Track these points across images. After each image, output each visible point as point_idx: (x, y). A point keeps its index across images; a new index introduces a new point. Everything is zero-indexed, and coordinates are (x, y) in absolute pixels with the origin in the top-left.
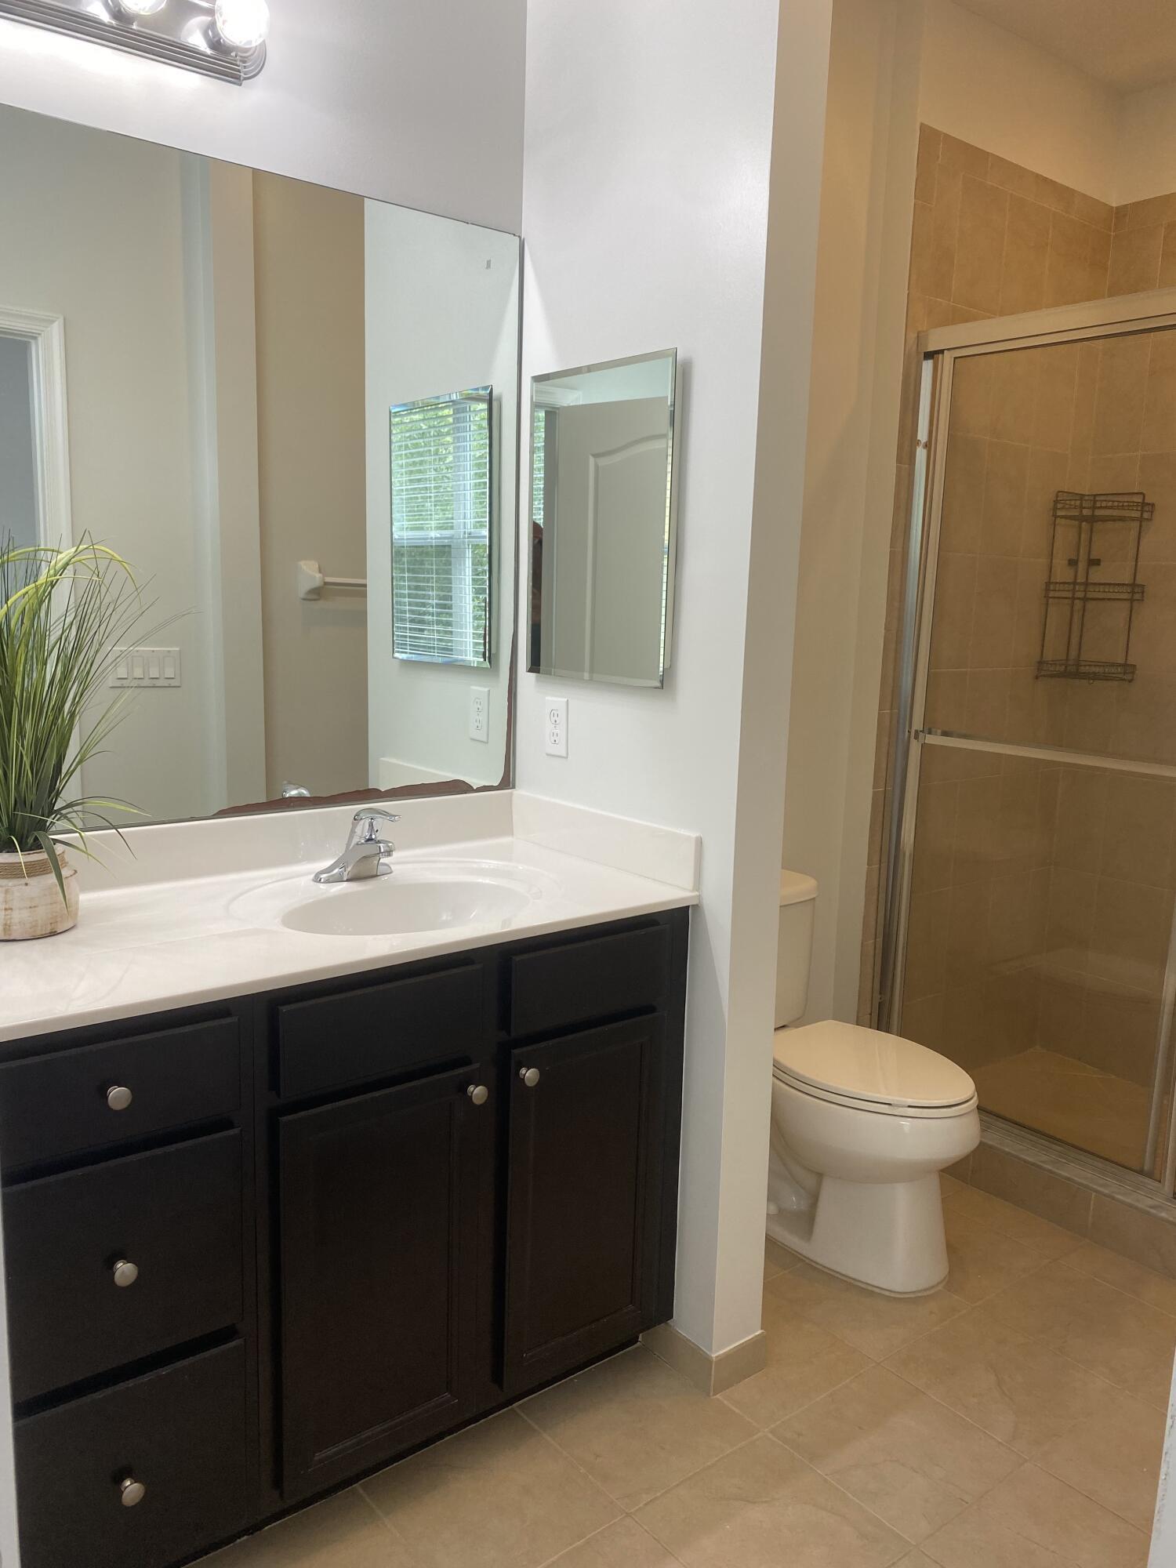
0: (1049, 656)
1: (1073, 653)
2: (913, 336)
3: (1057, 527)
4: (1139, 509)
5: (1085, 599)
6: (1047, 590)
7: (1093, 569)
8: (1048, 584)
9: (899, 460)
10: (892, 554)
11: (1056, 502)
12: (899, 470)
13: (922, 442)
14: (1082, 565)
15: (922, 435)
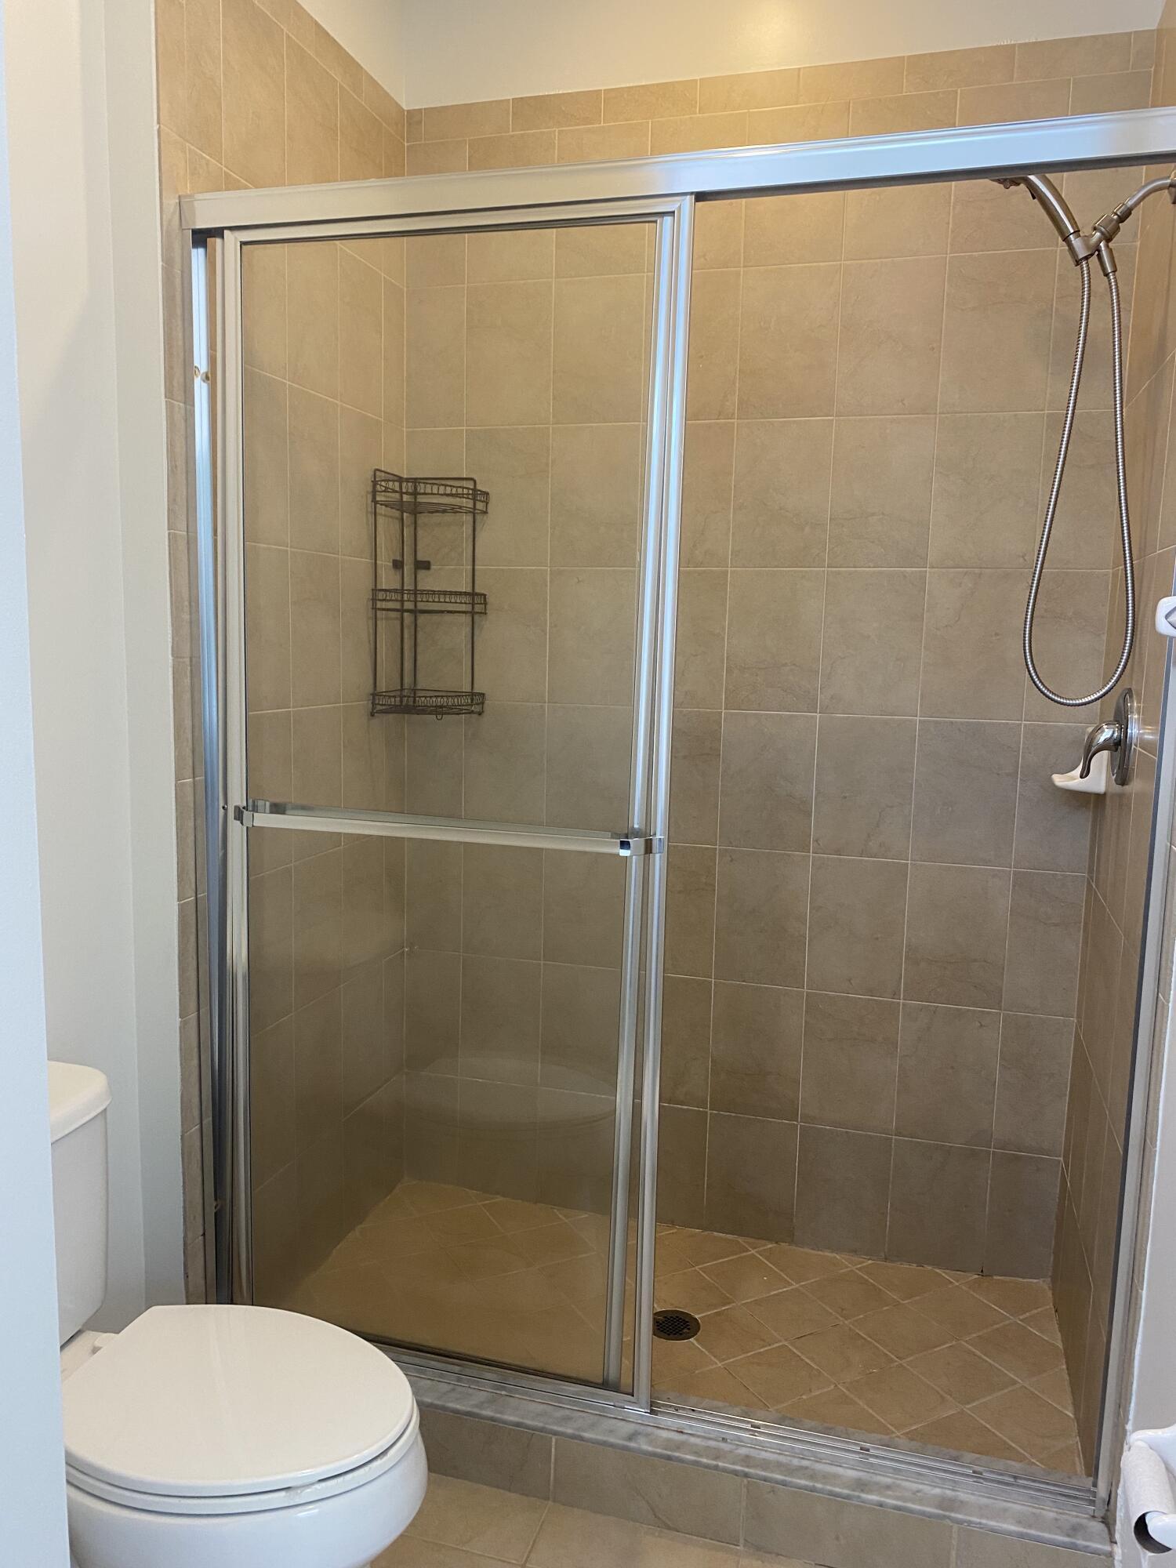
0: (382, 686)
1: (408, 680)
2: (172, 202)
3: (378, 517)
4: (470, 497)
5: (415, 612)
6: (374, 600)
7: (422, 574)
8: (375, 590)
9: (169, 393)
10: (172, 539)
11: (375, 483)
12: (170, 409)
13: (202, 372)
14: (408, 568)
15: (200, 360)
